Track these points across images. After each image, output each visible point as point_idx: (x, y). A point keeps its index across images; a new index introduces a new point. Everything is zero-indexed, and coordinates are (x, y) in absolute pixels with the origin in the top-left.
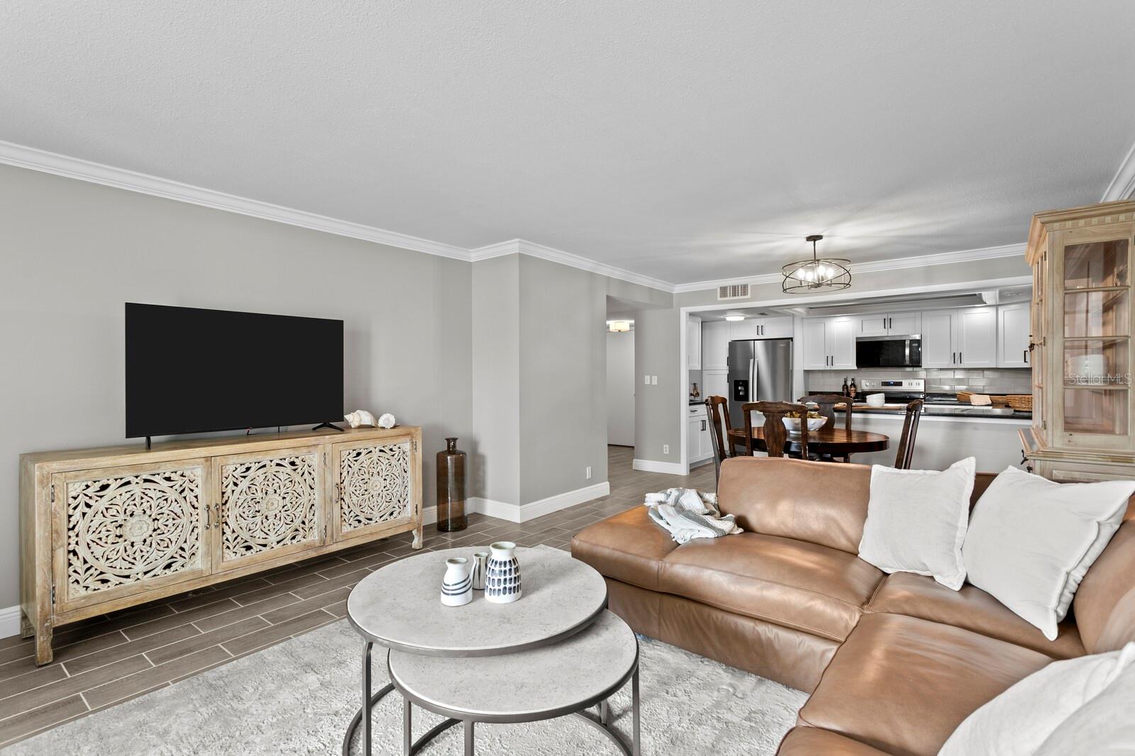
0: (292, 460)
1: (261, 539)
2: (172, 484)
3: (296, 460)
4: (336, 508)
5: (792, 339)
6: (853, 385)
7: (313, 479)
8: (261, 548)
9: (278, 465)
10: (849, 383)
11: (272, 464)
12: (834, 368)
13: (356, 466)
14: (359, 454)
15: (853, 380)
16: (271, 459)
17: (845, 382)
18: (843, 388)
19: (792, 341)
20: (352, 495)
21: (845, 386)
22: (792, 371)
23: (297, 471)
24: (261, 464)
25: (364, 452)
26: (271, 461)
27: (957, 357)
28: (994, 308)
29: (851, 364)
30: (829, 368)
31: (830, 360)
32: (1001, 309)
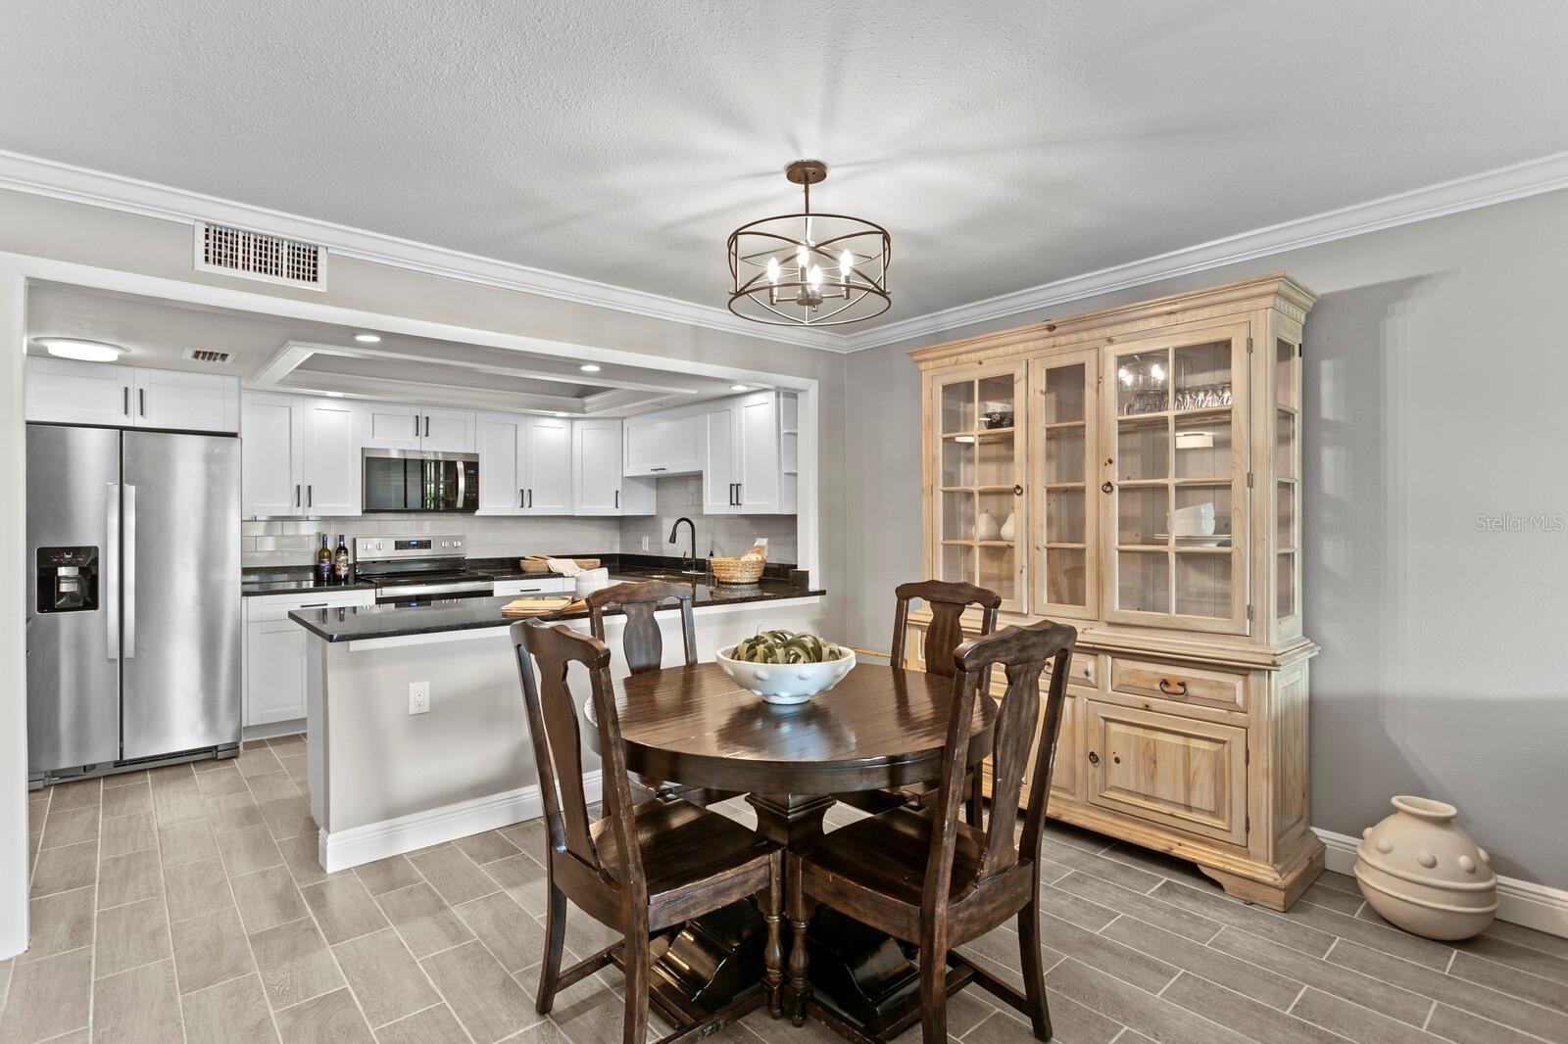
5: (234, 435)
6: (341, 549)
10: (333, 545)
12: (310, 512)
15: (342, 537)
17: (325, 542)
18: (321, 557)
21: (324, 553)
27: (525, 496)
28: (569, 423)
29: (349, 505)
30: (298, 512)
31: (304, 494)
32: (578, 425)
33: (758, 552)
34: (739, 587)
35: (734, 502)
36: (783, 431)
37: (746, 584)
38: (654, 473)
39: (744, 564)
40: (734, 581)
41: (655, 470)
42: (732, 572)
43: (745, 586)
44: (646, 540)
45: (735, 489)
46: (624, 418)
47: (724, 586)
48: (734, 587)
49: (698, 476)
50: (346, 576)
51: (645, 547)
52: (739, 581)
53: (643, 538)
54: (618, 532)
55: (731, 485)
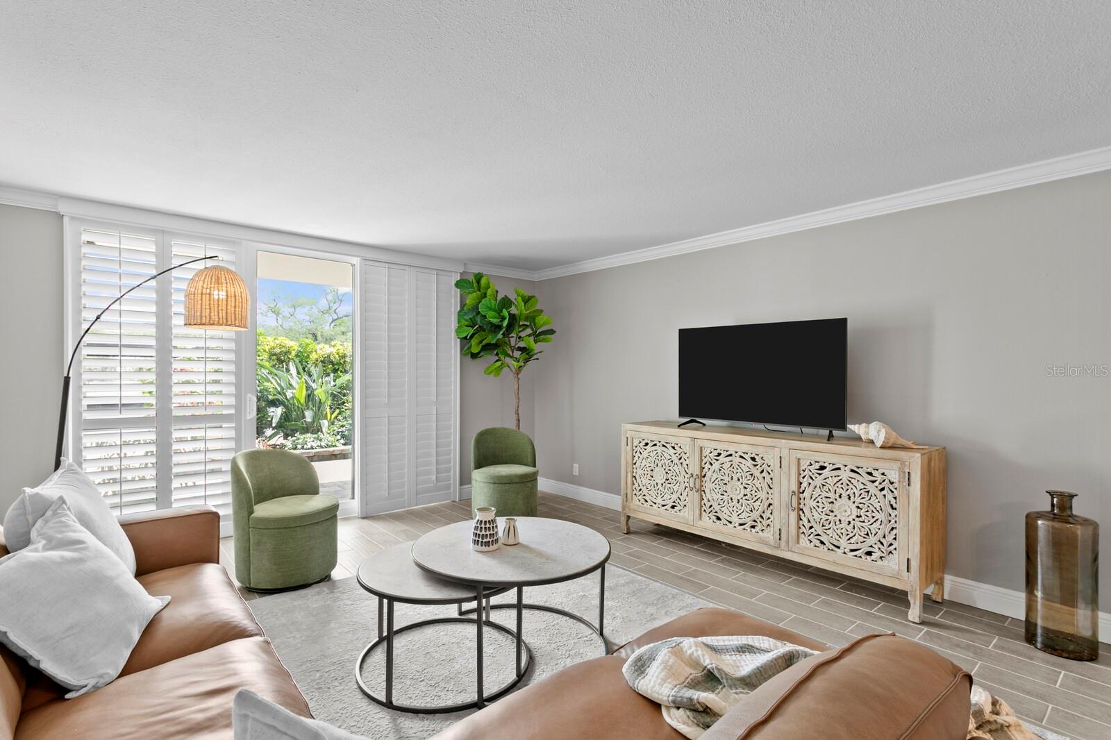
0: (752, 456)
1: (726, 515)
2: (675, 452)
3: (756, 457)
4: (793, 516)
7: (771, 479)
8: (727, 523)
9: (741, 457)
11: (737, 455)
13: (819, 481)
14: (823, 468)
16: (737, 451)
20: (814, 510)
23: (757, 467)
24: (728, 453)
25: (830, 467)
26: (736, 452)
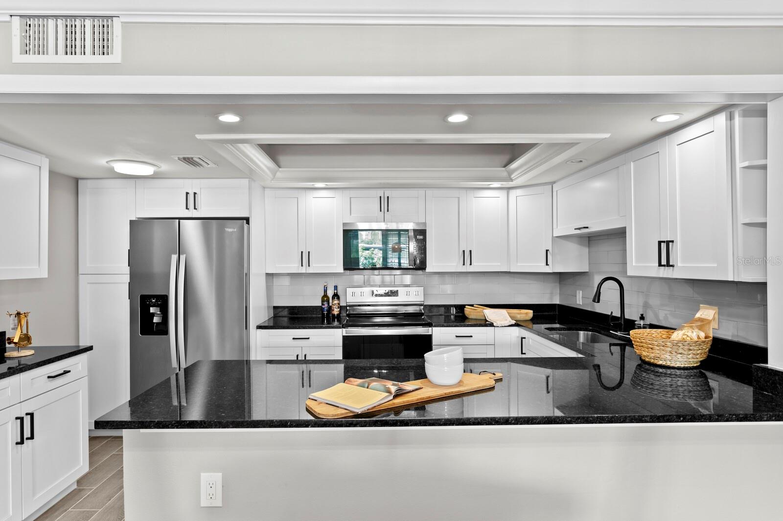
5: (247, 220)
6: (336, 296)
10: (330, 293)
12: (311, 270)
15: (336, 288)
17: (325, 291)
18: (323, 301)
19: (248, 223)
21: (325, 298)
22: (248, 275)
27: (467, 256)
28: (504, 193)
29: (335, 265)
30: (303, 270)
31: (305, 258)
32: (513, 194)
33: (700, 328)
34: (669, 371)
35: (664, 262)
36: (739, 164)
37: (679, 368)
38: (578, 232)
39: (676, 344)
40: (660, 363)
41: (579, 229)
42: (656, 352)
43: (678, 372)
44: (580, 294)
45: (663, 247)
46: (554, 182)
47: (647, 367)
48: (661, 370)
49: (620, 234)
50: (339, 315)
51: (581, 300)
52: (669, 364)
53: (578, 292)
54: (558, 285)
55: (660, 243)
